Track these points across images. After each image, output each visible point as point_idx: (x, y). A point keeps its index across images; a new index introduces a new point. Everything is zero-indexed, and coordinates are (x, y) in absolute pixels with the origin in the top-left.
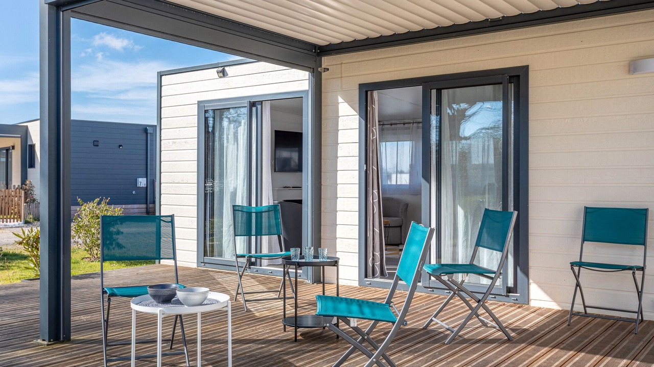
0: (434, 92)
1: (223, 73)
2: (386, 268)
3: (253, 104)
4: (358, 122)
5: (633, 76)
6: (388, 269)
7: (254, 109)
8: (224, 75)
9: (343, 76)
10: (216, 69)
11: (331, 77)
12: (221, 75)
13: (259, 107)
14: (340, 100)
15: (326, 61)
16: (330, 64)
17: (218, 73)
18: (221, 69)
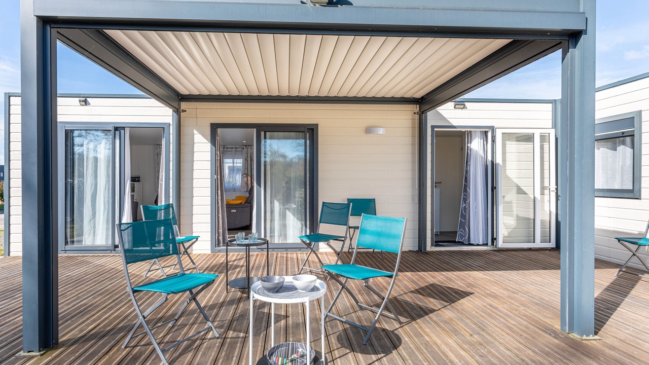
0: (263, 133)
1: (86, 103)
2: (228, 236)
3: (116, 129)
4: (210, 147)
5: (367, 135)
6: (229, 238)
7: (117, 133)
8: (86, 104)
9: (198, 116)
10: (79, 98)
11: (188, 116)
12: (84, 103)
13: (122, 131)
14: (195, 132)
15: (184, 105)
16: (187, 107)
17: (80, 101)
18: (84, 99)
